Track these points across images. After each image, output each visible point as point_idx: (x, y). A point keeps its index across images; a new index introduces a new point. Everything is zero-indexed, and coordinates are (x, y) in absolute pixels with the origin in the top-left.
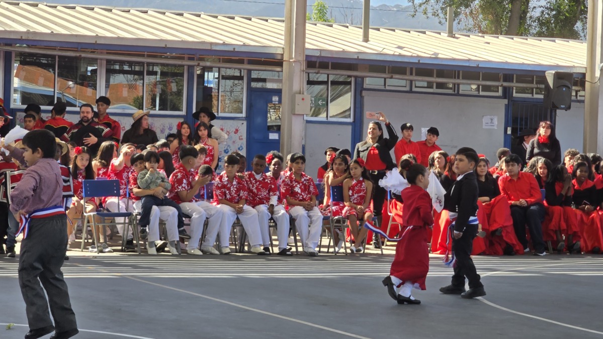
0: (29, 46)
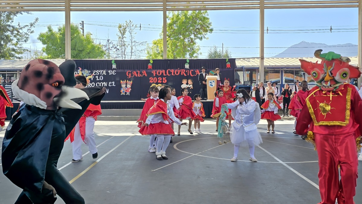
0: (287, 69)
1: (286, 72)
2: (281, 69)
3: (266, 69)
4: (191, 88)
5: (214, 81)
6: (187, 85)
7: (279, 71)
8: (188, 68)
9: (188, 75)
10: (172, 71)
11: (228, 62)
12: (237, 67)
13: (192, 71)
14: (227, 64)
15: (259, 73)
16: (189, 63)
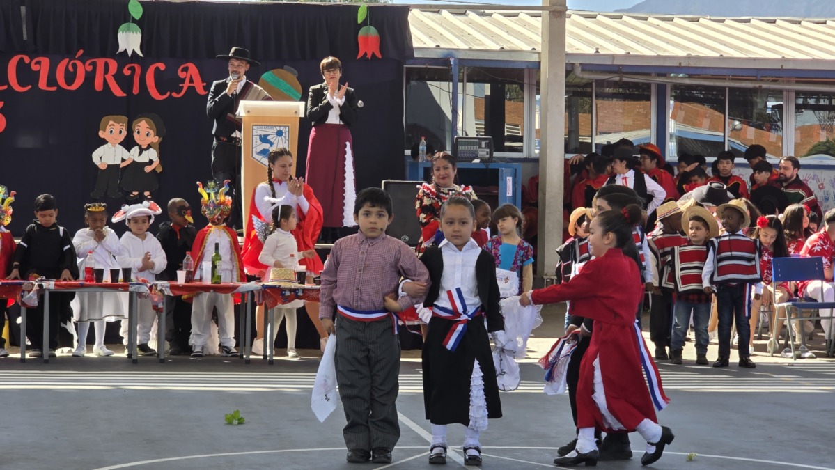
0: (690, 76)
1: (685, 95)
2: (659, 75)
3: (578, 72)
4: (148, 169)
5: (285, 130)
6: (129, 151)
7: (648, 86)
8: (134, 52)
9: (136, 91)
10: (42, 66)
11: (365, 23)
12: (416, 55)
13: (157, 69)
14: (362, 33)
15: (538, 92)
16: (140, 23)
